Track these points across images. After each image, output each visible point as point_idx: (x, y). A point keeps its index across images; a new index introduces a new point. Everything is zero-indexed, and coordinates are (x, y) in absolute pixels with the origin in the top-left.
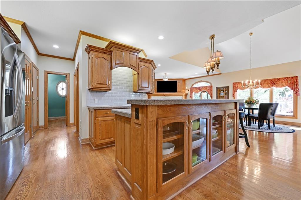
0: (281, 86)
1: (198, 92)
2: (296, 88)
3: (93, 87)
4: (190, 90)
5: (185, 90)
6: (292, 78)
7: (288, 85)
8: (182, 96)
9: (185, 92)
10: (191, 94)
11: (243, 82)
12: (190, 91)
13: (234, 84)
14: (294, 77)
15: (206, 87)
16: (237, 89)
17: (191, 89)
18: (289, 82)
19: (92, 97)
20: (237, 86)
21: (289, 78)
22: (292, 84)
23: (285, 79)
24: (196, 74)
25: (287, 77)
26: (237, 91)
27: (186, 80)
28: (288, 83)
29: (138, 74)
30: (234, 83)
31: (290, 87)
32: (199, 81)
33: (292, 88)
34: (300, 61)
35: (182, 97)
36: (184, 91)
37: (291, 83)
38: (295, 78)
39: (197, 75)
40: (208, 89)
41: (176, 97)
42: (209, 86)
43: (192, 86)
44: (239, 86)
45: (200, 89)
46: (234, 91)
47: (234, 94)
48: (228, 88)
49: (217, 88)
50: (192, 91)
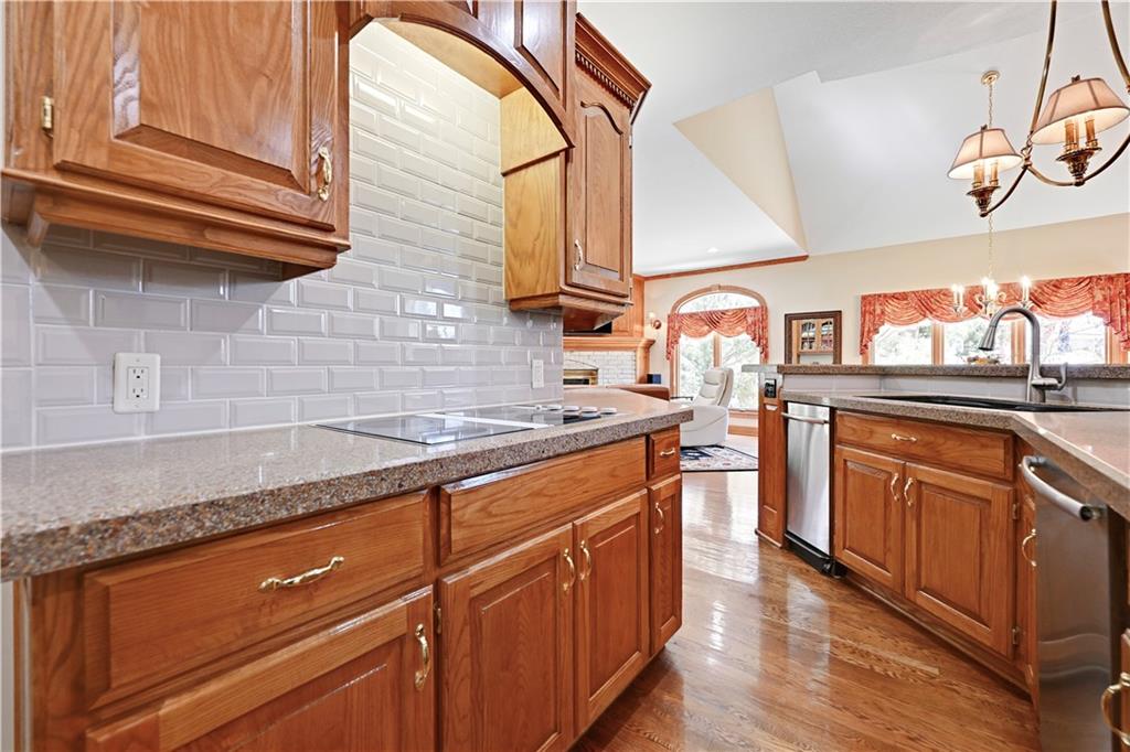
0: (1066, 312)
1: (705, 335)
2: (1125, 318)
3: (63, 169)
4: (664, 326)
5: (643, 324)
6: (1110, 278)
7: (1093, 308)
8: (634, 349)
9: (642, 334)
10: (672, 342)
12: (669, 328)
13: (866, 300)
14: (1119, 275)
15: (741, 314)
16: (883, 323)
17: (670, 319)
18: (1099, 296)
19: (66, 330)
20: (878, 311)
21: (1099, 278)
22: (1111, 303)
23: (1083, 284)
24: (713, 250)
25: (1091, 278)
26: (882, 329)
27: (646, 283)
28: (1096, 300)
29: (568, 159)
30: (864, 298)
31: (1101, 316)
32: (708, 286)
33: (1112, 321)
34: (1127, 214)
35: (631, 353)
36: (637, 327)
37: (1105, 299)
38: (1122, 279)
39: (716, 256)
40: (750, 320)
41: (605, 353)
42: (755, 309)
43: (674, 308)
44: (888, 310)
45: (713, 320)
46: (866, 329)
47: (865, 346)
48: (836, 316)
49: (789, 318)
50: (677, 328)
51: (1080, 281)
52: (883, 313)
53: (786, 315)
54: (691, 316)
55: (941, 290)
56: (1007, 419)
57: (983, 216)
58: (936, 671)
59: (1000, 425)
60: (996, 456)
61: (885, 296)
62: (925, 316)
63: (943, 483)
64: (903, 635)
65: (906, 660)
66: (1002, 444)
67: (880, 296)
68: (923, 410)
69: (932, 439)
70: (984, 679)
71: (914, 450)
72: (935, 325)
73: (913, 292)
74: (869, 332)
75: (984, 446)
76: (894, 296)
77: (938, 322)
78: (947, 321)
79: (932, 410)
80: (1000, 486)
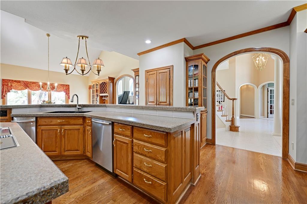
0: (59, 91)
6: (66, 85)
7: (64, 91)
11: (41, 84)
16: (12, 89)
20: (9, 85)
21: (65, 85)
22: (66, 90)
26: (11, 91)
28: (64, 89)
33: (67, 93)
44: (13, 85)
46: (5, 90)
47: (4, 96)
51: (62, 85)
52: (11, 86)
55: (31, 82)
56: (83, 114)
57: (67, 75)
58: (72, 164)
59: (82, 116)
60: (81, 121)
61: (12, 80)
62: (26, 88)
63: (71, 128)
64: (62, 163)
65: (67, 166)
66: (82, 119)
67: (10, 80)
68: (67, 115)
69: (68, 120)
70: (78, 160)
71: (64, 123)
72: (29, 91)
73: (22, 81)
74: (6, 91)
75: (79, 120)
76: (15, 81)
77: (30, 90)
78: (33, 90)
79: (69, 114)
80: (81, 126)
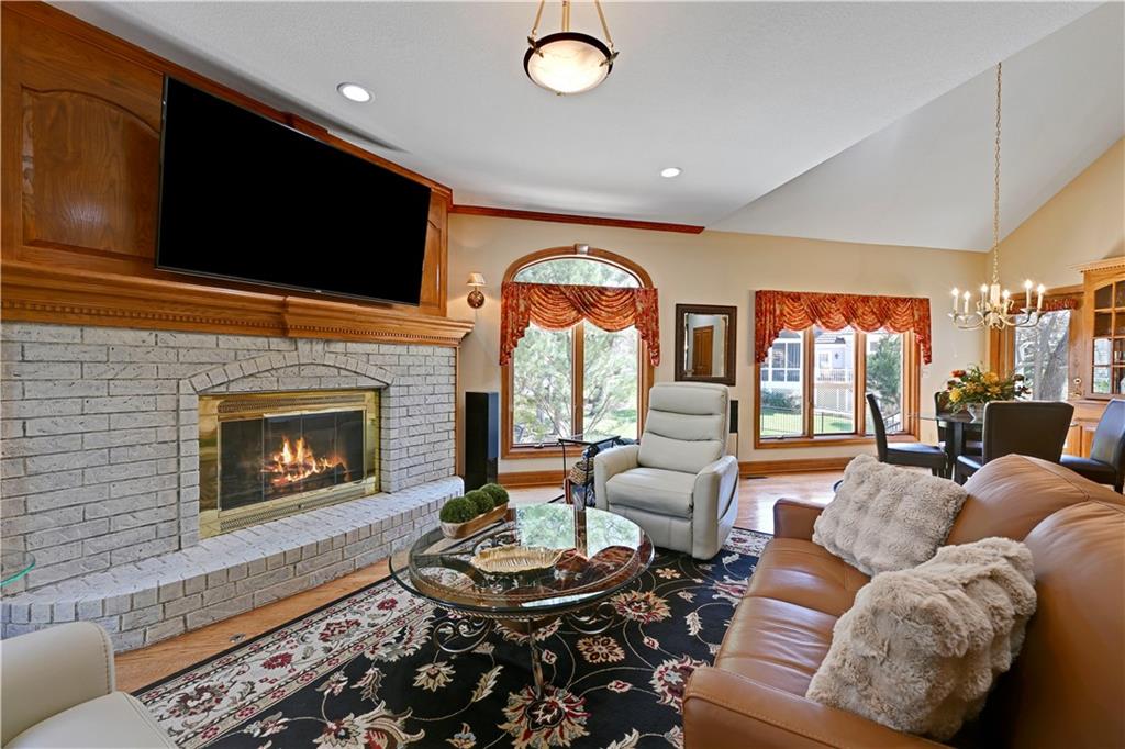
1: (567, 325)
4: (494, 302)
6: (921, 301)
8: (453, 344)
9: (445, 314)
10: (511, 335)
12: (503, 307)
13: (761, 297)
16: (782, 326)
17: (505, 290)
20: (778, 312)
30: (759, 294)
35: (448, 350)
37: (920, 320)
42: (645, 291)
43: (514, 271)
45: (584, 301)
48: (730, 312)
49: (682, 310)
50: (522, 308)
52: (782, 314)
53: (677, 305)
54: (549, 289)
55: (825, 294)
61: (783, 294)
62: (813, 321)
67: (778, 292)
76: (789, 296)
